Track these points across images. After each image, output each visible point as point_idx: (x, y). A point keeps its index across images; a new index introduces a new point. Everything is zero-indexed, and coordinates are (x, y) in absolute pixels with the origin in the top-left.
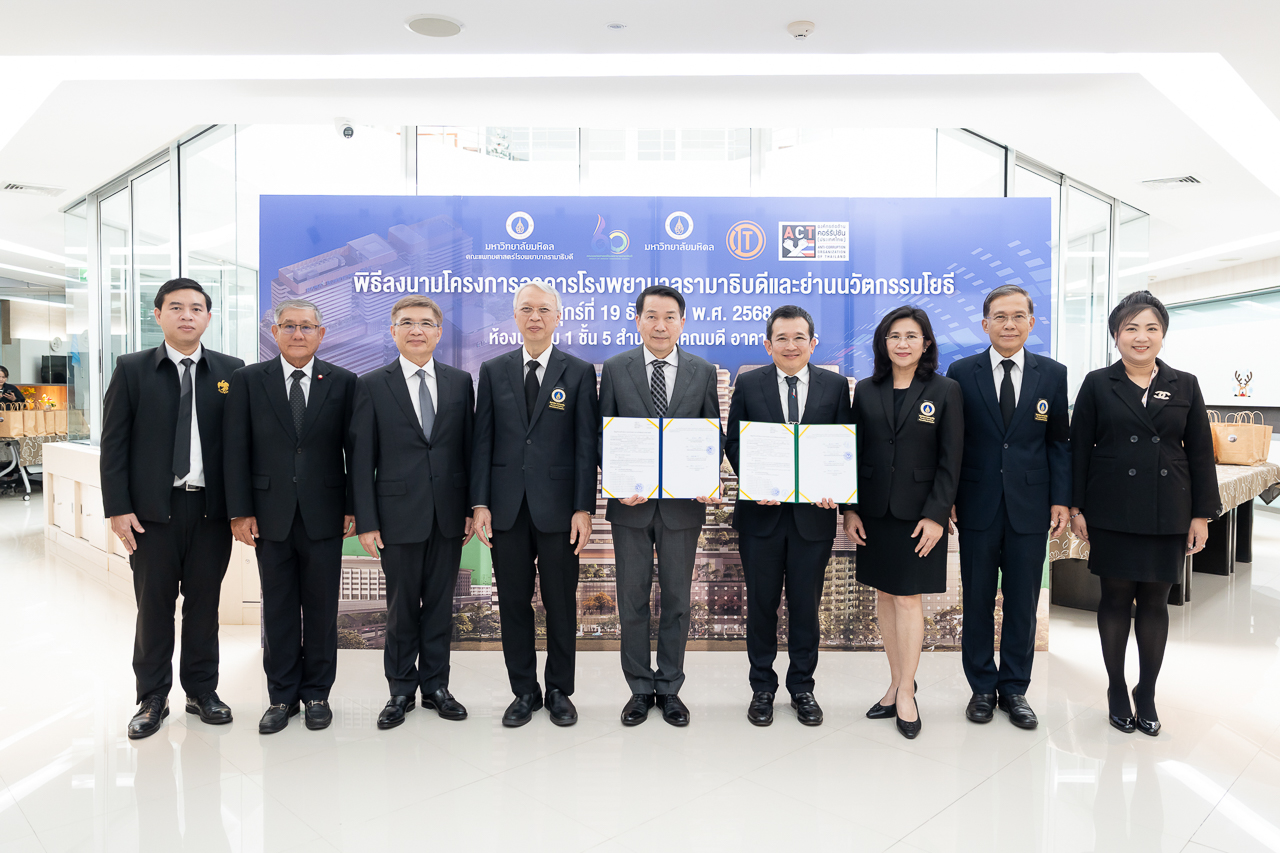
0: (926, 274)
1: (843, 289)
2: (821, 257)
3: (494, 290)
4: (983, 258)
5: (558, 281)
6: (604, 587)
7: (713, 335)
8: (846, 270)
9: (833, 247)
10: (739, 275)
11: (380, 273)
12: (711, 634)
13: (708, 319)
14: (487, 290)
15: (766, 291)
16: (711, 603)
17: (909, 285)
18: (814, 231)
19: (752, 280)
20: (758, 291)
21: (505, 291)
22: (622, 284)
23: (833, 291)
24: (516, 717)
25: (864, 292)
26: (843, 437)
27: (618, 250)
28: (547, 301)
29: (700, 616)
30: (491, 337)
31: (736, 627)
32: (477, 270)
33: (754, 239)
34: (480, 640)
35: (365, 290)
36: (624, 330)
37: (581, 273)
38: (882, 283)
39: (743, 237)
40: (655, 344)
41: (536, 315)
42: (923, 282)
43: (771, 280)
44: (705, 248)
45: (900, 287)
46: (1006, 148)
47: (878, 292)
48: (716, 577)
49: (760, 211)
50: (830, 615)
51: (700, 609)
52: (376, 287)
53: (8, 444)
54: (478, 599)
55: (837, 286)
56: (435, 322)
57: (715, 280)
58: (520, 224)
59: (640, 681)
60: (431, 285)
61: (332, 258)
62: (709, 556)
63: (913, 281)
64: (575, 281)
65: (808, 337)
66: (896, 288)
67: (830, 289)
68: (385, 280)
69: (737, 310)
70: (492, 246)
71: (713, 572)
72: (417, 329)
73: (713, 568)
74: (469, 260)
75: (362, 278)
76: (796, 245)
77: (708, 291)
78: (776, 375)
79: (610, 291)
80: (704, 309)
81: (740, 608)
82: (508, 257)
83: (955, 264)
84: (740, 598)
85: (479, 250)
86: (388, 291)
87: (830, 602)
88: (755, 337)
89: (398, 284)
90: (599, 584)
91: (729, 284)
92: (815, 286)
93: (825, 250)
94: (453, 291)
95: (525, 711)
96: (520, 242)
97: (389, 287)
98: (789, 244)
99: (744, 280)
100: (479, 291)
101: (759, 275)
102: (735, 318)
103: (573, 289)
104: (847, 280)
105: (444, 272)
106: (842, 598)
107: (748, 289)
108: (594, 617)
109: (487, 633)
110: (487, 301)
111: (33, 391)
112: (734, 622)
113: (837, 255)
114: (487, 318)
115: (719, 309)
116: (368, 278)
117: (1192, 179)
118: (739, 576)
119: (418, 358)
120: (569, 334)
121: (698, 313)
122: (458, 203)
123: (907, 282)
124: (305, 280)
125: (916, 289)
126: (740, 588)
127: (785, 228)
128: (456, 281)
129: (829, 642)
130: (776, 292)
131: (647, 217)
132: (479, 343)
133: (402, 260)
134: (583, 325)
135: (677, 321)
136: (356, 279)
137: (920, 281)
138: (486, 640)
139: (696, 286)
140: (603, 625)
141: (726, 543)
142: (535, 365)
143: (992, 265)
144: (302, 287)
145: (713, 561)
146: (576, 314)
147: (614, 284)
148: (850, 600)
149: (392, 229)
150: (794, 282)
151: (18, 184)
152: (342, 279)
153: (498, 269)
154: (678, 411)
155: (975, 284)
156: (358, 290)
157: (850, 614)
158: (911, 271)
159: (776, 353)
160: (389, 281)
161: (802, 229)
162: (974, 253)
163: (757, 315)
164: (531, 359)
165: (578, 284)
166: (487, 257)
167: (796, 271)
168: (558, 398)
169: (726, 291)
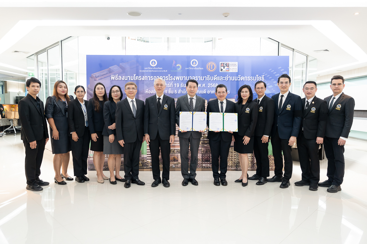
0: (257, 75)
1: (236, 79)
2: (231, 71)
3: (147, 80)
4: (272, 71)
5: (163, 77)
6: (175, 155)
7: (203, 91)
8: (237, 74)
9: (234, 68)
10: (209, 76)
11: (117, 75)
12: (202, 167)
13: (202, 87)
14: (145, 80)
15: (216, 80)
16: (202, 159)
17: (253, 78)
18: (229, 64)
19: (213, 77)
20: (214, 80)
21: (150, 80)
22: (180, 78)
23: (234, 80)
24: (155, 185)
25: (241, 80)
26: (235, 116)
27: (179, 69)
28: (162, 83)
29: (200, 162)
30: (146, 92)
31: (209, 165)
32: (143, 74)
33: (213, 66)
34: (144, 168)
35: (114, 79)
36: (180, 90)
37: (169, 75)
38: (246, 78)
39: (211, 66)
40: (191, 94)
41: (160, 86)
42: (256, 78)
43: (218, 77)
44: (201, 69)
45: (251, 79)
46: (279, 42)
47: (245, 80)
48: (204, 152)
49: (215, 59)
50: (232, 162)
51: (200, 160)
52: (117, 79)
53: (10, 120)
54: (143, 158)
55: (234, 79)
56: (135, 88)
57: (203, 77)
58: (153, 62)
59: (186, 175)
60: (131, 78)
61: (105, 71)
62: (202, 147)
63: (254, 77)
64: (168, 77)
65: (225, 92)
66: (250, 79)
67: (233, 79)
68: (119, 77)
69: (209, 85)
70: (146, 68)
71: (203, 151)
72: (131, 90)
73: (203, 150)
74: (140, 72)
75: (113, 76)
76: (224, 68)
77: (202, 80)
78: (218, 101)
79: (177, 80)
80: (201, 84)
81: (210, 160)
82: (151, 71)
83: (265, 73)
84: (210, 158)
85: (143, 69)
86: (120, 80)
87: (232, 159)
88: (213, 92)
89: (122, 78)
90: (174, 154)
91: (207, 78)
92: (229, 78)
93: (232, 69)
94: (136, 80)
95: (157, 183)
96: (153, 67)
97: (120, 79)
98: (222, 68)
99: (211, 77)
100: (143, 80)
101: (215, 76)
102: (208, 87)
103: (167, 79)
104: (237, 77)
105: (134, 75)
106: (235, 157)
107: (212, 79)
108: (173, 162)
109: (145, 167)
110: (145, 82)
111: (14, 106)
112: (208, 163)
113: (234, 70)
114: (145, 87)
115: (204, 84)
116: (114, 77)
117: (327, 50)
118: (209, 152)
119: (131, 97)
120: (166, 91)
121: (199, 85)
122: (137, 57)
123: (252, 77)
124: (98, 77)
125: (255, 79)
126: (210, 155)
127: (221, 63)
128: (137, 77)
129: (232, 169)
130: (219, 80)
131: (186, 61)
132: (143, 93)
133: (123, 72)
134: (170, 89)
135: (196, 88)
136: (111, 77)
137: (256, 77)
138: (145, 168)
139: (199, 78)
140: (175, 164)
141: (206, 144)
142: (159, 99)
143: (274, 73)
144: (98, 79)
145: (203, 148)
146: (168, 86)
147: (178, 78)
148: (237, 158)
149: (120, 64)
150: (224, 77)
151: (18, 51)
152: (108, 77)
153: (148, 74)
154: (197, 110)
155: (270, 78)
156: (112, 79)
157: (237, 162)
158: (253, 75)
159: (218, 96)
160: (120, 77)
161: (226, 64)
162: (269, 70)
163: (214, 86)
164: (158, 97)
165: (168, 78)
166: (144, 71)
167: (224, 75)
168: (166, 107)
169: (206, 80)
